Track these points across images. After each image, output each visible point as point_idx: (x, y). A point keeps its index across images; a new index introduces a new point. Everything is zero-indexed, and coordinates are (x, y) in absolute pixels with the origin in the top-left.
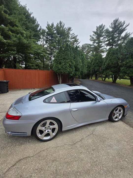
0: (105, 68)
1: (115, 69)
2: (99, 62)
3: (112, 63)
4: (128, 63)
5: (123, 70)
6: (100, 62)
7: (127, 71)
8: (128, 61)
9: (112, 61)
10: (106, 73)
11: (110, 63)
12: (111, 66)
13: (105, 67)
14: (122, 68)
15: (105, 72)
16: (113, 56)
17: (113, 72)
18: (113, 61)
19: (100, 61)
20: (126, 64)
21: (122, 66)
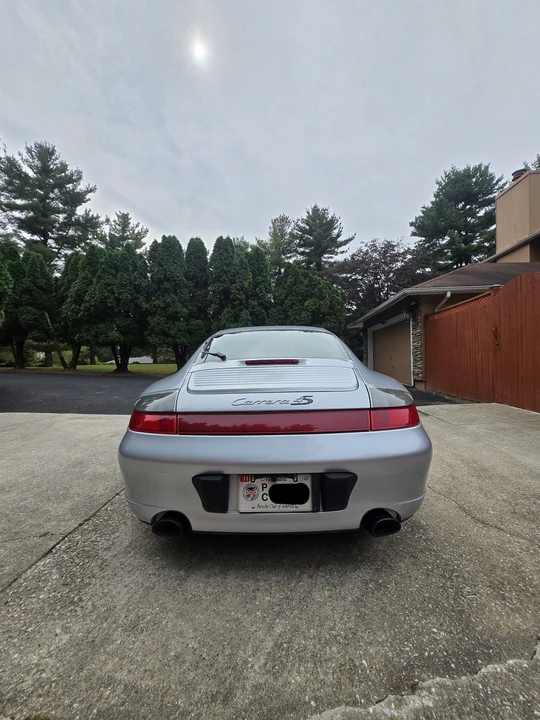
0: (88, 315)
1: (128, 322)
2: (38, 287)
3: (118, 300)
4: (168, 305)
5: (158, 324)
6: (41, 288)
7: (170, 328)
8: (168, 300)
9: (113, 293)
10: (93, 333)
11: (107, 297)
12: (112, 309)
13: (87, 309)
14: (153, 321)
15: (88, 330)
16: (115, 276)
17: (122, 333)
18: (120, 293)
19: (42, 282)
20: (164, 308)
21: (153, 314)
